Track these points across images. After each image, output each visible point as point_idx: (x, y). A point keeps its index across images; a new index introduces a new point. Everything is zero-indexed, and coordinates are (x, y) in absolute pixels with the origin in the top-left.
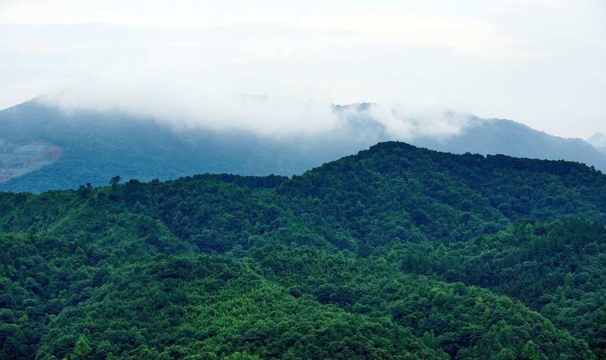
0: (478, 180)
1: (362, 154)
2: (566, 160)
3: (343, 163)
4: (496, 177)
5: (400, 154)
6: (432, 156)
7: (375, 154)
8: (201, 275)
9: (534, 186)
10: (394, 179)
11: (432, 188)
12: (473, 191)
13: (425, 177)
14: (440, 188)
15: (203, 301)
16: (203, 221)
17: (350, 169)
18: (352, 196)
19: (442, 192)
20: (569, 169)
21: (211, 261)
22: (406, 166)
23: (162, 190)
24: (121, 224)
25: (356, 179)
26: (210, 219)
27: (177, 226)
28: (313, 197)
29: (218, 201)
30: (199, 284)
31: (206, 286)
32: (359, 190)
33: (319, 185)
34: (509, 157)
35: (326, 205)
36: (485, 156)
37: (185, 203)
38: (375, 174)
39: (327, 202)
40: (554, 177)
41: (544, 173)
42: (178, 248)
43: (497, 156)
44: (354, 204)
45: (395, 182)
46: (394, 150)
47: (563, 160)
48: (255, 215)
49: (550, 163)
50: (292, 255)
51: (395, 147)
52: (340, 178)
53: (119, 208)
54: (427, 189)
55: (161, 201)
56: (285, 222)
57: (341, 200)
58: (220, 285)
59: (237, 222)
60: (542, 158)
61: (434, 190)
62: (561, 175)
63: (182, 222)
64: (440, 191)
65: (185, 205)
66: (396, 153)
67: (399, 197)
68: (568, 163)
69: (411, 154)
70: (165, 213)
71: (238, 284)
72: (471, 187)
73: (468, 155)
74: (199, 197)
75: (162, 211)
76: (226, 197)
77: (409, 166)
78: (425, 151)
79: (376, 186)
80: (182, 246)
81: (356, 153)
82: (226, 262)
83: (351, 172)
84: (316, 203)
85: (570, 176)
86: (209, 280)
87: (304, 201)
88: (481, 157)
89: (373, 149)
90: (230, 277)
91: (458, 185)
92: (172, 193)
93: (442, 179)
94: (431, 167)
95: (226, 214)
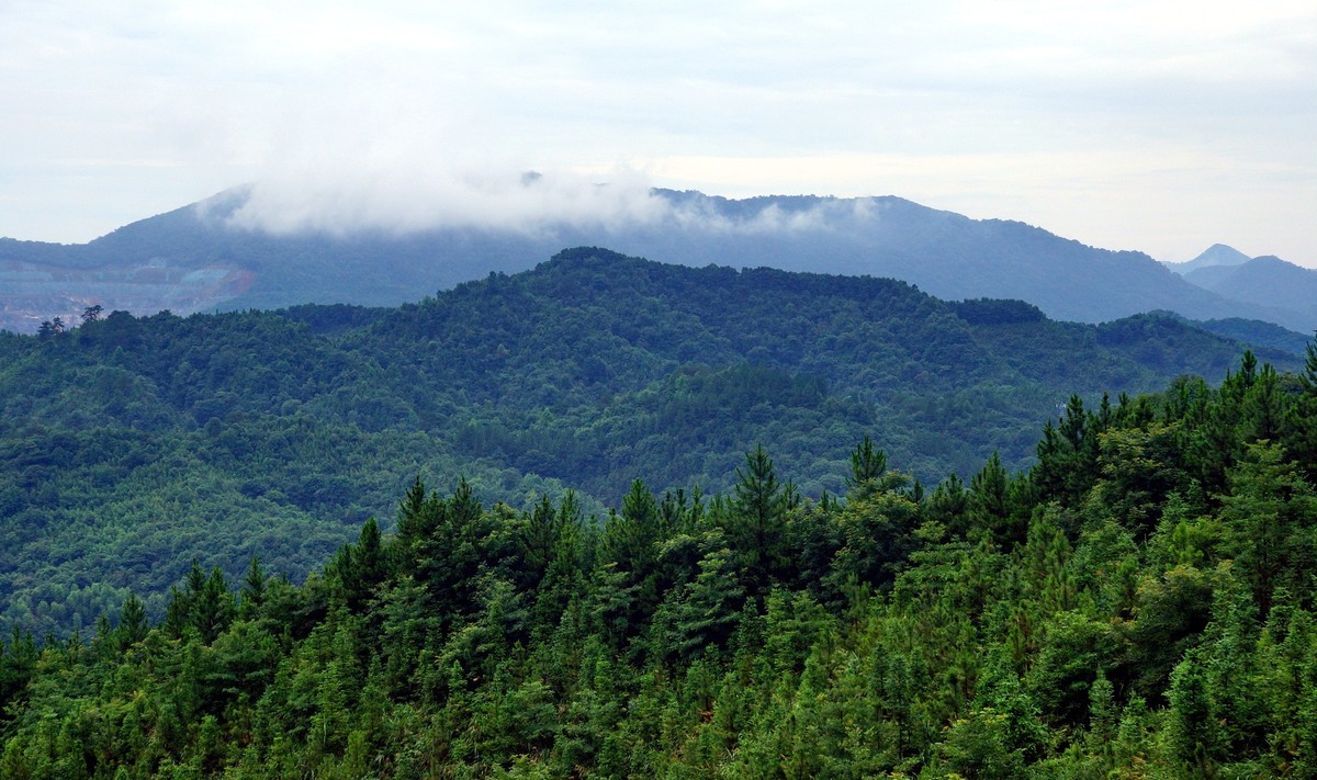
0: (724, 310)
1: (539, 270)
2: (875, 275)
4: (752, 304)
5: (595, 267)
6: (650, 271)
7: (556, 269)
8: (92, 459)
9: (815, 319)
11: (636, 322)
13: (627, 305)
14: (650, 323)
15: (85, 502)
16: (222, 376)
18: (492, 336)
19: (651, 330)
20: (878, 291)
21: (114, 436)
22: (600, 287)
23: (171, 328)
24: (81, 383)
25: (504, 309)
26: (232, 374)
27: (180, 387)
28: (431, 338)
29: (250, 345)
30: (85, 475)
31: (96, 478)
32: (507, 326)
33: (444, 318)
34: (779, 271)
35: (446, 351)
36: (739, 271)
37: (199, 348)
38: (538, 300)
39: (448, 347)
40: (852, 304)
41: (834, 298)
43: (759, 269)
44: (493, 349)
45: (568, 312)
46: (586, 261)
47: (869, 276)
48: (309, 368)
49: (847, 281)
51: (589, 256)
52: (478, 308)
53: (89, 358)
54: (628, 324)
55: (165, 345)
56: (354, 379)
57: (473, 342)
58: (120, 476)
60: (835, 273)
61: (638, 326)
62: (863, 300)
63: (189, 380)
64: (646, 328)
65: (198, 352)
66: (588, 266)
67: (569, 337)
68: (875, 280)
69: (615, 268)
70: (168, 366)
71: (150, 475)
73: (712, 268)
74: (224, 339)
75: (163, 363)
77: (607, 286)
78: (641, 263)
79: (535, 320)
82: (139, 438)
83: (497, 297)
84: (433, 348)
85: (876, 302)
86: (101, 468)
87: (413, 346)
88: (734, 272)
89: (556, 260)
92: (183, 334)
93: (654, 309)
94: (645, 288)
95: (260, 367)
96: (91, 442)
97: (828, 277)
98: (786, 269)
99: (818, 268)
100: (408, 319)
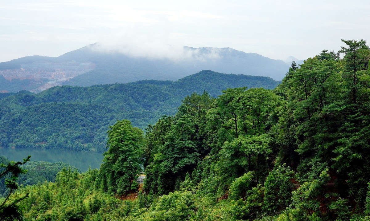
0: (235, 83)
1: (197, 74)
3: (190, 77)
4: (240, 82)
5: (209, 74)
6: (220, 75)
7: (201, 74)
9: (253, 85)
10: (207, 83)
11: (219, 86)
12: (232, 87)
13: (217, 82)
14: (222, 86)
16: (144, 97)
17: (192, 79)
18: (193, 89)
19: (222, 87)
20: (265, 79)
22: (211, 78)
24: (118, 98)
25: (194, 83)
26: (147, 97)
27: (136, 99)
28: (180, 89)
29: (149, 91)
31: (145, 120)
32: (195, 87)
33: (182, 85)
36: (237, 75)
37: (139, 91)
38: (201, 81)
39: (185, 91)
40: (259, 82)
41: (256, 81)
42: (136, 107)
43: (241, 75)
44: (193, 91)
46: (207, 73)
47: (262, 76)
48: (161, 95)
49: (258, 77)
51: (208, 72)
52: (189, 83)
53: (117, 93)
54: (218, 86)
55: (131, 90)
56: (171, 98)
57: (189, 90)
58: (149, 120)
59: (155, 98)
62: (262, 81)
63: (138, 98)
68: (264, 77)
69: (213, 74)
70: (132, 95)
72: (232, 85)
73: (231, 74)
74: (143, 89)
76: (152, 89)
78: (218, 73)
79: (201, 85)
81: (195, 74)
82: (151, 113)
83: (193, 81)
84: (181, 91)
85: (265, 82)
87: (177, 90)
88: (236, 75)
89: (201, 73)
90: (152, 117)
91: (228, 85)
92: (134, 88)
93: (222, 83)
94: (219, 78)
95: (152, 95)
96: (142, 113)
97: (255, 76)
98: (246, 75)
99: (253, 75)
100: (175, 85)
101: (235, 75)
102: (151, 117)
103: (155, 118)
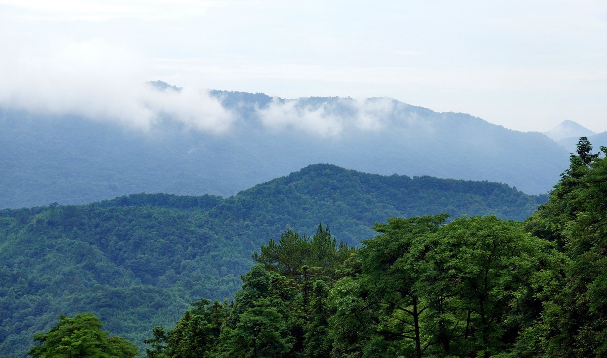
0: (405, 201)
1: (293, 177)
2: (490, 181)
3: (273, 186)
4: (421, 198)
5: (329, 176)
6: (360, 177)
7: (306, 177)
8: (134, 304)
9: (459, 206)
10: (323, 202)
11: (359, 210)
12: (398, 212)
13: (352, 199)
14: (367, 210)
15: (136, 329)
16: (138, 245)
17: (279, 192)
18: (281, 219)
19: (368, 214)
20: (493, 190)
21: (144, 291)
22: (335, 188)
23: (99, 215)
24: (59, 250)
25: (286, 202)
26: (144, 244)
27: (112, 251)
28: (244, 220)
29: (152, 227)
30: (132, 313)
31: (139, 315)
32: (289, 213)
33: (250, 208)
34: (435, 178)
35: (256, 228)
36: (412, 178)
37: (121, 228)
38: (304, 197)
39: (257, 226)
40: (478, 198)
41: (468, 194)
42: (113, 274)
43: (423, 177)
44: (283, 227)
45: (323, 205)
46: (324, 172)
47: (487, 181)
48: (187, 240)
49: (474, 184)
50: (219, 283)
51: (325, 169)
52: (271, 202)
53: (56, 234)
54: (355, 211)
55: (97, 226)
56: (216, 247)
57: (271, 223)
58: (152, 314)
59: (170, 247)
60: (466, 179)
61: (361, 212)
62: (484, 195)
63: (117, 247)
64: (366, 213)
65: (121, 231)
66: (325, 175)
67: (326, 220)
68: (491, 184)
69: (340, 176)
70: (101, 238)
72: (397, 209)
73: (395, 176)
74: (134, 222)
75: (98, 237)
76: (160, 223)
77: (338, 188)
78: (354, 173)
79: (305, 209)
80: (117, 272)
81: (287, 174)
83: (281, 195)
84: (247, 226)
85: (493, 196)
86: (142, 309)
87: (235, 224)
88: (407, 179)
89: (304, 172)
90: (161, 306)
91: (384, 207)
92: (108, 219)
93: (369, 202)
94: (359, 189)
95: (160, 240)
96: (132, 294)
97: (463, 182)
98: (439, 177)
99: (457, 177)
100: (229, 209)
101: (405, 178)
102: (159, 306)
103: (170, 308)
